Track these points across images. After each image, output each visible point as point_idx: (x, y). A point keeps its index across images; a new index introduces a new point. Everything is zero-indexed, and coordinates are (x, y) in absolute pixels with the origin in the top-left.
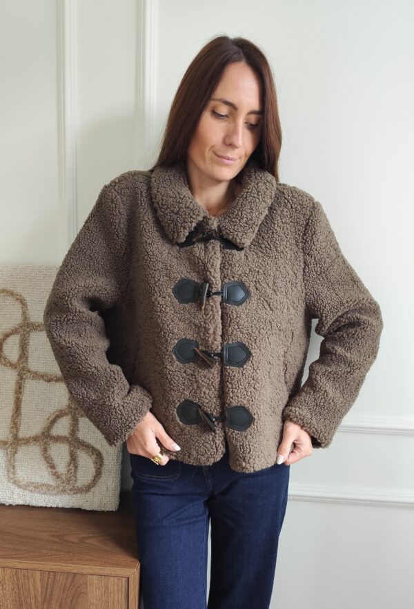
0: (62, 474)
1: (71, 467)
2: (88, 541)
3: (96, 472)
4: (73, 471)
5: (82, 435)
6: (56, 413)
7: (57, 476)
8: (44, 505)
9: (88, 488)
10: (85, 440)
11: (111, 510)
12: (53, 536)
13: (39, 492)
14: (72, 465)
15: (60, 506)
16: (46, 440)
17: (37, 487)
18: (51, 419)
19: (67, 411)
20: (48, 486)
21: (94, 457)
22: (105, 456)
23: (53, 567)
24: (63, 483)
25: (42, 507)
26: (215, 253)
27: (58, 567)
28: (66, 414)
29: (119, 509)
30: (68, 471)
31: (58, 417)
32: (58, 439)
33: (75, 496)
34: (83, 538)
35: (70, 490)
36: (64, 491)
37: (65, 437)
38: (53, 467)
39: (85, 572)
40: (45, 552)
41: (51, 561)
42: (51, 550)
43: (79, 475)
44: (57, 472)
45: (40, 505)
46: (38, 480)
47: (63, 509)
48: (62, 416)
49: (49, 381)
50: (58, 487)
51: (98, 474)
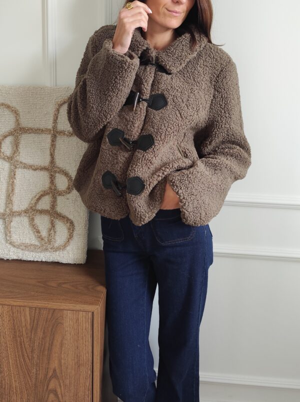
0: (45, 237)
1: (52, 232)
2: (64, 286)
3: (70, 235)
4: (53, 235)
5: (59, 209)
6: (42, 193)
7: (41, 238)
8: (32, 260)
9: (64, 247)
10: (62, 212)
11: (81, 263)
12: (39, 282)
13: (28, 250)
14: (52, 230)
15: (44, 260)
16: (33, 212)
17: (27, 247)
18: (37, 197)
19: (48, 191)
20: (35, 246)
21: (68, 224)
22: (76, 224)
23: (39, 304)
24: (46, 243)
25: (30, 261)
26: (150, 73)
27: (42, 305)
28: (48, 194)
29: (86, 262)
30: (49, 235)
31: (42, 196)
32: (42, 212)
33: (54, 253)
34: (60, 283)
35: (51, 249)
36: (46, 249)
37: (47, 210)
38: (38, 232)
39: (62, 308)
40: (33, 293)
41: (38, 300)
42: (37, 292)
43: (57, 238)
44: (41, 236)
45: (29, 259)
46: (28, 241)
47: (46, 263)
48: (45, 195)
49: (36, 170)
50: (42, 246)
51: (71, 236)
